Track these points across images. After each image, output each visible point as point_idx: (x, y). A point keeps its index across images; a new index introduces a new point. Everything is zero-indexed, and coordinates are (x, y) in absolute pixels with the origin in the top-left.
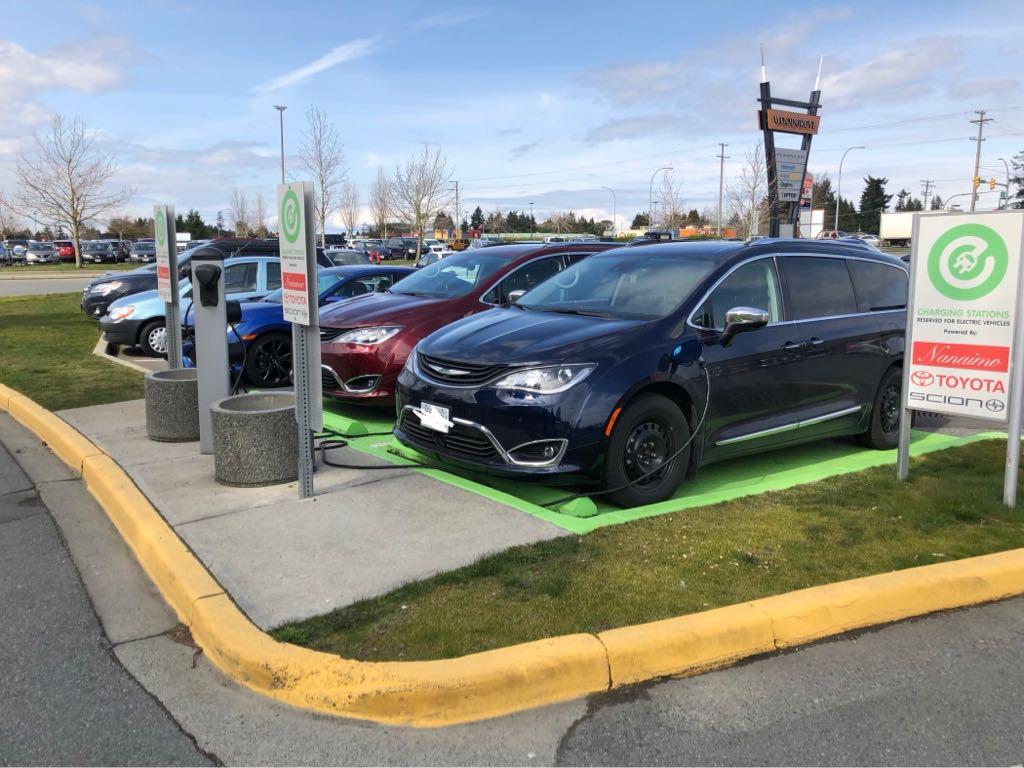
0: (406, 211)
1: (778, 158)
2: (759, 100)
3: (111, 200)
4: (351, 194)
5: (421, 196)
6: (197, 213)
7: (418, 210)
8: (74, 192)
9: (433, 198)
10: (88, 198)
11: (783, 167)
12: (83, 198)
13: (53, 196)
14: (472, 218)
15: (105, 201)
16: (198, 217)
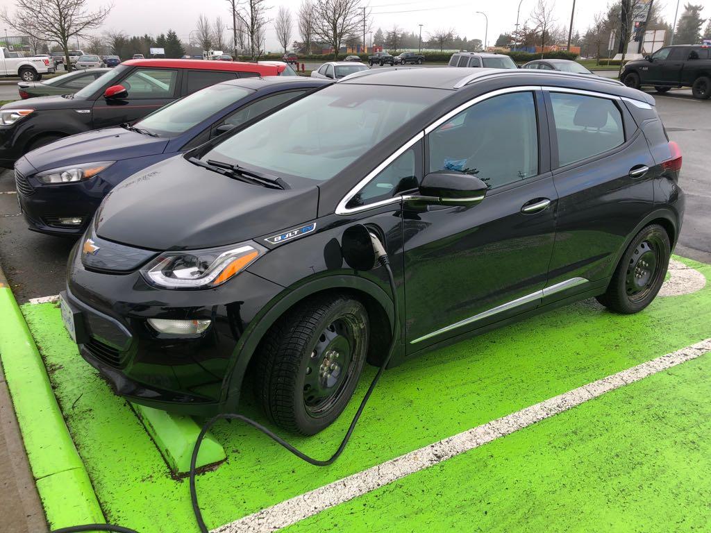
0: (326, 28)
3: (90, 19)
4: (285, 18)
5: (337, 16)
6: (174, 33)
7: (335, 29)
8: (61, 13)
9: (347, 18)
10: (73, 18)
12: (69, 18)
13: (46, 16)
14: (375, 37)
15: (85, 20)
16: (175, 37)
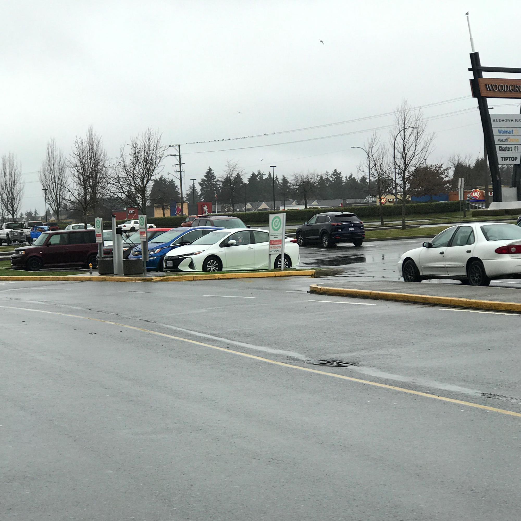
1: (493, 124)
2: (470, 69)
11: (500, 132)
